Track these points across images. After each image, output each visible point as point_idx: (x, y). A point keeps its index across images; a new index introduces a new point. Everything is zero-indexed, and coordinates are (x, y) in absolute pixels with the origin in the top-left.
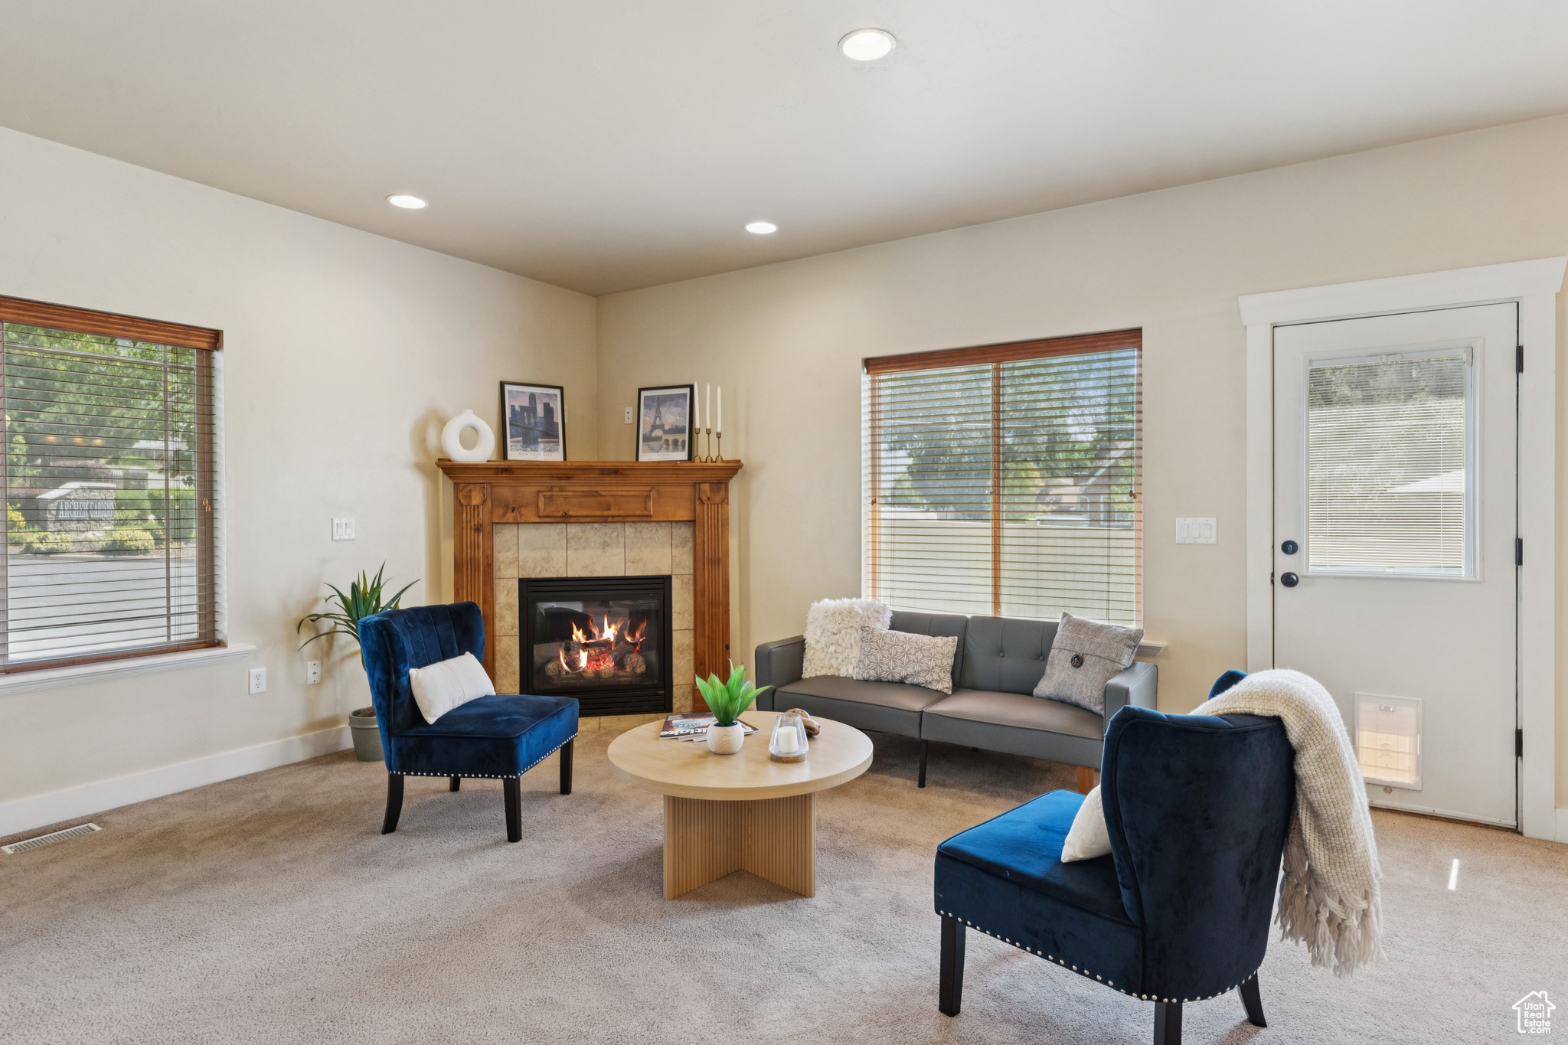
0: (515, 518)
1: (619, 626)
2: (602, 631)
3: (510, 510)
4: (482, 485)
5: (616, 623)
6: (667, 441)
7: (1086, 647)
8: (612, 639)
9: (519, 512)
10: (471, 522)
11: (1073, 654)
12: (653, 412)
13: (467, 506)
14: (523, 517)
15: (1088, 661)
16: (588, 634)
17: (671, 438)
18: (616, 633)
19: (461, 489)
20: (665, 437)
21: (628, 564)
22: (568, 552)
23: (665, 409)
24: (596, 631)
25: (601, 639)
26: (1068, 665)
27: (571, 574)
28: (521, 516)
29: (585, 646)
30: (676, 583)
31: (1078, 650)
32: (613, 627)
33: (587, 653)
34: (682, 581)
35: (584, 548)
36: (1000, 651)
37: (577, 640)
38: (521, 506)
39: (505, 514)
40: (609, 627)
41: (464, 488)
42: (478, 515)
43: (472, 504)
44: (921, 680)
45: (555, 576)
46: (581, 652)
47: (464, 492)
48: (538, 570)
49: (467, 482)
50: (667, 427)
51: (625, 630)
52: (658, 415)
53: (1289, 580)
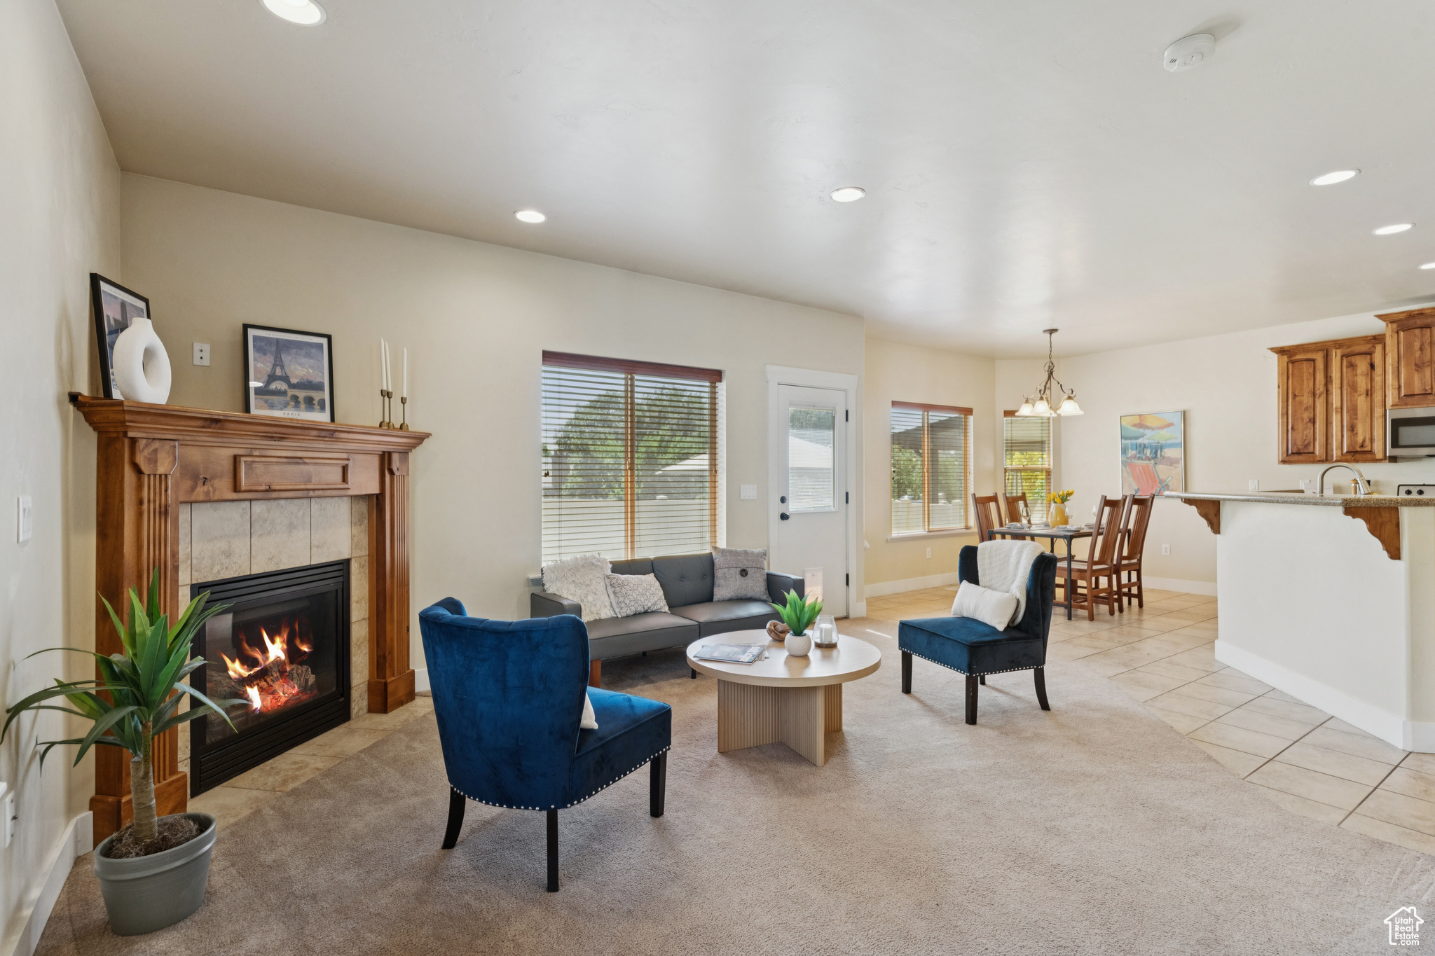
0: (208, 493)
1: (285, 636)
2: (264, 650)
3: (200, 483)
4: (172, 443)
5: (279, 634)
6: (295, 398)
7: (745, 564)
8: (283, 657)
9: (212, 486)
10: (155, 501)
11: (739, 569)
12: (270, 360)
13: (149, 475)
14: (217, 493)
15: (750, 572)
16: (249, 662)
17: (302, 394)
18: (285, 646)
19: (141, 447)
20: (291, 392)
21: (314, 549)
22: (252, 539)
23: (290, 358)
24: (259, 656)
25: (267, 663)
26: (738, 576)
27: (256, 570)
28: (215, 491)
29: (249, 681)
30: (354, 566)
31: (743, 567)
32: (278, 640)
33: (256, 688)
34: (360, 564)
35: (269, 533)
36: (682, 578)
37: (236, 676)
38: (214, 477)
39: (193, 488)
40: (273, 642)
41: (146, 446)
42: (166, 490)
43: (158, 472)
44: (655, 608)
45: (236, 575)
46: (249, 689)
47: (146, 453)
48: (215, 570)
49: (151, 436)
50: (294, 381)
51: (295, 638)
52: (278, 363)
53: (784, 517)
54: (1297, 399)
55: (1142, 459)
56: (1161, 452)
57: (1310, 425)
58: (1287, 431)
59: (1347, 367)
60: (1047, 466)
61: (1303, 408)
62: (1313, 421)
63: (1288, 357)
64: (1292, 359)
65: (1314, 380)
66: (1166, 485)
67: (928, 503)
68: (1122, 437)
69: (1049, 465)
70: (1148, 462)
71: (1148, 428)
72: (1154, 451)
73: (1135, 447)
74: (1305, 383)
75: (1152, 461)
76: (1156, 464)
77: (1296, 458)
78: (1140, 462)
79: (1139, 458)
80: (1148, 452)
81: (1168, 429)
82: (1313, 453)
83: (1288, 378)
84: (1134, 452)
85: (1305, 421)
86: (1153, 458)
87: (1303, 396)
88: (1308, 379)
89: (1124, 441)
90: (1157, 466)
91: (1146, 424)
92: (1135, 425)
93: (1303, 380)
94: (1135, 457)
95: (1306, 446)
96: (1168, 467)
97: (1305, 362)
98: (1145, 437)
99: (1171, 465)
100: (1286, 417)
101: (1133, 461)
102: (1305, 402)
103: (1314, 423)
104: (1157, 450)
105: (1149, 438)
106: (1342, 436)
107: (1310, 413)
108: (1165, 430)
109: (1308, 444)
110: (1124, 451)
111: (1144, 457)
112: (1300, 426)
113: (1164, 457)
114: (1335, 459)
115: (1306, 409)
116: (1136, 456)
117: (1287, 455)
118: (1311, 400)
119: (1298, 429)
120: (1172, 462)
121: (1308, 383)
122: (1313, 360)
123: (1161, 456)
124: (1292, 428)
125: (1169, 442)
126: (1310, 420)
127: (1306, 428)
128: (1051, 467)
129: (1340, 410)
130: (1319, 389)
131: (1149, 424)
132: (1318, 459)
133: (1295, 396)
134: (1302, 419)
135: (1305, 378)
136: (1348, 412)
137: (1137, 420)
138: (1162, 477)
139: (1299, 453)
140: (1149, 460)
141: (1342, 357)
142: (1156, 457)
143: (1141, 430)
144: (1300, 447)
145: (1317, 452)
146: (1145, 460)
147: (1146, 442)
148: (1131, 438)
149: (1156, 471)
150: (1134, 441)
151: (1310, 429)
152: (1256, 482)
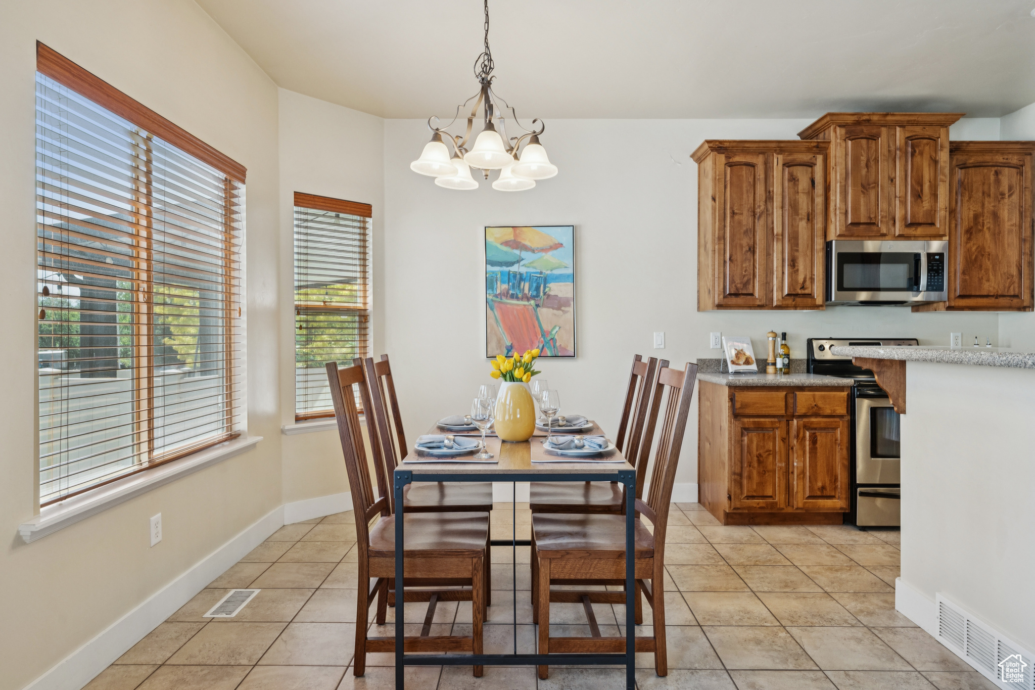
54: (736, 217)
55: (517, 298)
56: (545, 288)
57: (749, 255)
58: (725, 262)
59: (789, 180)
60: (360, 306)
61: (742, 231)
62: (752, 250)
63: (726, 157)
64: (731, 160)
65: (754, 194)
66: (552, 339)
67: (150, 368)
68: (488, 262)
69: (365, 304)
70: (526, 303)
71: (525, 248)
72: (535, 285)
73: (506, 278)
74: (745, 196)
75: (532, 302)
76: (537, 306)
77: (733, 300)
78: (514, 302)
79: (513, 296)
80: (526, 286)
81: (555, 252)
82: (752, 295)
83: (725, 187)
84: (505, 286)
85: (744, 250)
86: (533, 297)
87: (742, 214)
88: (747, 192)
89: (490, 268)
90: (538, 309)
91: (524, 242)
92: (506, 243)
93: (742, 194)
94: (506, 294)
95: (746, 284)
96: (555, 312)
97: (744, 167)
98: (522, 263)
99: (559, 309)
100: (722, 242)
101: (504, 300)
102: (744, 223)
103: (754, 253)
104: (540, 282)
105: (530, 264)
106: (783, 273)
107: (750, 238)
108: (550, 253)
109: (748, 282)
110: (490, 283)
111: (520, 295)
112: (739, 257)
113: (549, 296)
114: (775, 304)
115: (746, 232)
116: (508, 293)
117: (725, 297)
118: (751, 219)
119: (737, 260)
120: (559, 304)
121: (748, 196)
122: (753, 166)
123: (545, 294)
124: (730, 259)
125: (556, 272)
126: (750, 249)
127: (746, 259)
128: (370, 307)
129: (781, 237)
130: (759, 206)
131: (527, 243)
132: (758, 303)
133: (733, 213)
134: (741, 246)
135: (744, 190)
136: (789, 241)
137: (509, 235)
138: (546, 327)
139: (736, 295)
140: (528, 300)
141: (784, 165)
142: (538, 296)
143: (517, 252)
144: (739, 285)
145: (757, 295)
146: (522, 299)
147: (523, 270)
148: (500, 264)
149: (538, 318)
150: (505, 269)
151: (750, 262)
152: (662, 334)
